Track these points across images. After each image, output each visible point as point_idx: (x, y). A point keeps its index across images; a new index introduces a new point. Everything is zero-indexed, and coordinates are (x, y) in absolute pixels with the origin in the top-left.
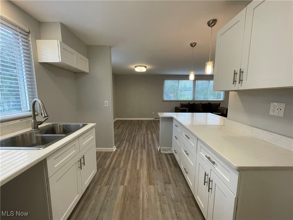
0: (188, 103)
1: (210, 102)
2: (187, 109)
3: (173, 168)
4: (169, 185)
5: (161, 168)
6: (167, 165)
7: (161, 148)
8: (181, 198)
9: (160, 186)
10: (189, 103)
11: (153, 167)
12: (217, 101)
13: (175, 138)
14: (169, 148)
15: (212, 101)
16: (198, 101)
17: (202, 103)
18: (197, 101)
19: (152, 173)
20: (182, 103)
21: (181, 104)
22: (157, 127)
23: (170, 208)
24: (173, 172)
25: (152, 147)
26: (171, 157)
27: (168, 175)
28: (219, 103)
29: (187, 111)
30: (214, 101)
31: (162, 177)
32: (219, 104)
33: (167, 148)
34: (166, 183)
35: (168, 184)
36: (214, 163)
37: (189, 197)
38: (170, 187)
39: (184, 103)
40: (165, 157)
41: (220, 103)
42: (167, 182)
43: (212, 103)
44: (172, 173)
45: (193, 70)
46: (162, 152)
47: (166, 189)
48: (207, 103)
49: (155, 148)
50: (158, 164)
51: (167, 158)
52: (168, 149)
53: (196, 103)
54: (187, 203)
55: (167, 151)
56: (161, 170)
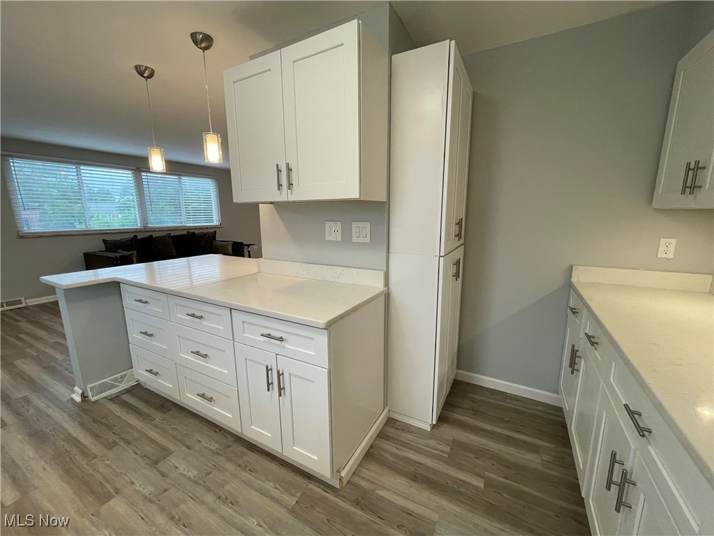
0: (132, 236)
1: (192, 231)
2: (132, 254)
3: (158, 417)
4: (168, 458)
5: (117, 441)
6: (133, 420)
7: (89, 386)
8: (213, 461)
9: (142, 481)
10: (136, 236)
11: (86, 453)
12: (207, 228)
13: (142, 337)
14: (119, 375)
15: (196, 228)
16: (161, 230)
17: (173, 234)
18: (154, 230)
19: (91, 471)
20: (108, 238)
21: (103, 240)
22: (23, 336)
23: (198, 498)
24: (162, 425)
25: (41, 403)
26: (134, 395)
27: (153, 441)
28: (212, 231)
29: (135, 259)
30: (201, 228)
31: (136, 456)
32: (212, 233)
33: (112, 377)
34: (156, 463)
35: (164, 458)
36: (281, 339)
37: (229, 447)
38: (172, 460)
39: (118, 238)
40: (114, 408)
41: (215, 232)
42: (157, 458)
43: (196, 232)
44: (162, 429)
45: (159, 145)
46: (93, 399)
47: (163, 475)
48: (185, 232)
49: (60, 401)
50: (97, 436)
51: (124, 404)
52: (115, 380)
53: (155, 235)
54: (230, 460)
55: (116, 386)
56: (122, 443)
